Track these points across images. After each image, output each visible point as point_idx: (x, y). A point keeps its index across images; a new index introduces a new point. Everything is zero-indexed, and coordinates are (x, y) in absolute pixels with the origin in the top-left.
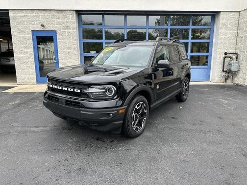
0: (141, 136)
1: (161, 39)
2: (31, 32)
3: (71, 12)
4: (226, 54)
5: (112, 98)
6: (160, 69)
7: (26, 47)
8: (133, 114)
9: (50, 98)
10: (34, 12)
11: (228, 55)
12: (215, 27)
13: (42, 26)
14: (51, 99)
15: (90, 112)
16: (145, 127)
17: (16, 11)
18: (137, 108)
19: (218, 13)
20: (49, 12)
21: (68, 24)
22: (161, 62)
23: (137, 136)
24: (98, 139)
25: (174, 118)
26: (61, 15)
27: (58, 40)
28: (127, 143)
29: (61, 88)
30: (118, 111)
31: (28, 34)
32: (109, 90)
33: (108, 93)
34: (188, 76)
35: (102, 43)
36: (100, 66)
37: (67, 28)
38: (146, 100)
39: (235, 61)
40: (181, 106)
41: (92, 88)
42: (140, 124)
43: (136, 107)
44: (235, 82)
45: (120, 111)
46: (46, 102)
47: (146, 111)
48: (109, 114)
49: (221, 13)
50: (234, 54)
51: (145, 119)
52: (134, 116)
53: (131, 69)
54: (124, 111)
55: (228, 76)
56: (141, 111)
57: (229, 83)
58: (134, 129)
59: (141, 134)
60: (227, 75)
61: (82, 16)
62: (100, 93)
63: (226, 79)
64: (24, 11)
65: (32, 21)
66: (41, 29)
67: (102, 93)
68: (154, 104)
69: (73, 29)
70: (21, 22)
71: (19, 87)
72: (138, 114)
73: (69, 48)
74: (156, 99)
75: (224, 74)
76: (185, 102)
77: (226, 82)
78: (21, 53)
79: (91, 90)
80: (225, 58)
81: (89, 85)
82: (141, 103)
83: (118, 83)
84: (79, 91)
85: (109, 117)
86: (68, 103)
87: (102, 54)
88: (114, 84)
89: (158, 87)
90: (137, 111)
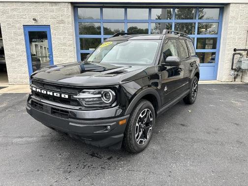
0: (146, 150)
1: (169, 32)
2: (22, 27)
3: (67, 4)
4: (235, 50)
5: (110, 107)
6: (168, 68)
7: (17, 44)
8: (137, 125)
9: (34, 104)
10: (26, 4)
11: (237, 52)
12: (224, 20)
13: (34, 20)
14: (36, 105)
15: (82, 124)
16: (151, 138)
17: (5, 3)
18: (142, 117)
19: (228, 4)
20: (41, 4)
21: (63, 18)
22: (169, 59)
23: (141, 150)
24: (93, 155)
25: (183, 125)
26: (54, 7)
27: (52, 36)
28: (130, 161)
29: (45, 92)
30: (118, 122)
31: (19, 29)
32: (106, 94)
33: (104, 99)
34: (197, 75)
35: (101, 39)
36: (97, 64)
37: (62, 22)
38: (152, 106)
39: (245, 58)
40: (189, 110)
41: (84, 92)
42: (144, 136)
43: (141, 115)
44: (245, 81)
45: (121, 123)
46: (29, 109)
47: (151, 120)
48: (106, 126)
49: (231, 5)
50: (244, 50)
51: (151, 128)
52: (137, 126)
53: (134, 68)
54: (125, 121)
55: (237, 75)
56: (146, 120)
57: (238, 81)
58: (138, 143)
59: (146, 147)
60: (236, 73)
61: (79, 9)
62: (95, 99)
63: (235, 78)
64: (14, 4)
65: (23, 15)
66: (33, 23)
67: (97, 99)
68: (161, 110)
69: (69, 23)
70: (10, 16)
71: (10, 87)
72: (142, 123)
73: (64, 44)
74: (163, 102)
75: (233, 72)
76: (193, 105)
77: (235, 81)
78: (12, 50)
79: (82, 96)
80: (234, 55)
81: (81, 89)
82: (146, 110)
83: (117, 86)
84: (67, 96)
85: (107, 130)
86: (54, 111)
87: (99, 50)
88: (112, 87)
89: (166, 89)
90: (141, 120)
